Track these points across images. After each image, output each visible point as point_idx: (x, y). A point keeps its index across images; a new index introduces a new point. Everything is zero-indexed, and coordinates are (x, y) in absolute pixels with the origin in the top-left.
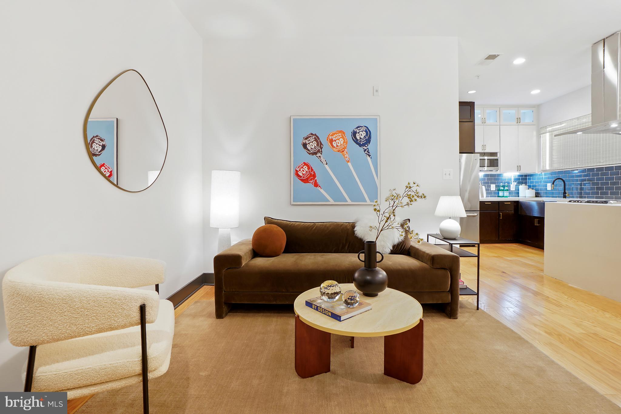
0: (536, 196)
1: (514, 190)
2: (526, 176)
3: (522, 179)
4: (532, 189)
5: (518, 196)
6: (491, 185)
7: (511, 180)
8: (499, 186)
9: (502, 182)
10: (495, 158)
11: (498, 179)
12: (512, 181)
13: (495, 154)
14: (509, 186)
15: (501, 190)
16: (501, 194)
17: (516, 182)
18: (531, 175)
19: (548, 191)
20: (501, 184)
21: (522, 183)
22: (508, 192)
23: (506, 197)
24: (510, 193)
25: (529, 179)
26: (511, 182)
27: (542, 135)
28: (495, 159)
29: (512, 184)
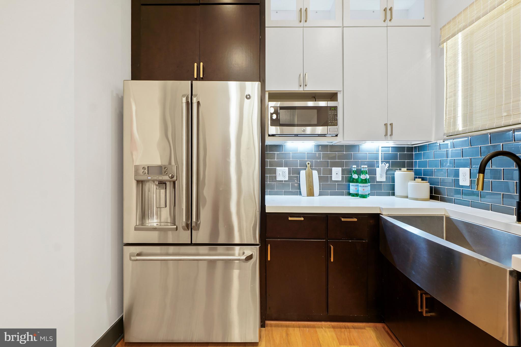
0: (432, 197)
1: (385, 180)
2: (410, 149)
3: (402, 157)
4: (423, 179)
5: (393, 194)
6: (333, 168)
7: (377, 158)
8: (350, 172)
9: (356, 163)
10: (331, 104)
11: (348, 157)
12: (380, 160)
13: (333, 96)
14: (372, 172)
15: (353, 181)
16: (353, 189)
17: (387, 162)
18: (421, 148)
19: (462, 186)
20: (354, 167)
21: (401, 165)
22: (369, 184)
23: (363, 196)
24: (372, 187)
25: (418, 156)
26: (378, 162)
27: (445, 44)
28: (331, 108)
29: (378, 167)
